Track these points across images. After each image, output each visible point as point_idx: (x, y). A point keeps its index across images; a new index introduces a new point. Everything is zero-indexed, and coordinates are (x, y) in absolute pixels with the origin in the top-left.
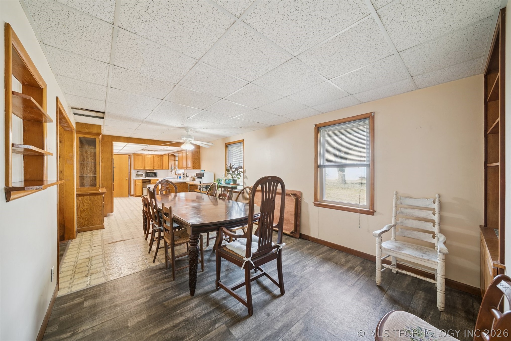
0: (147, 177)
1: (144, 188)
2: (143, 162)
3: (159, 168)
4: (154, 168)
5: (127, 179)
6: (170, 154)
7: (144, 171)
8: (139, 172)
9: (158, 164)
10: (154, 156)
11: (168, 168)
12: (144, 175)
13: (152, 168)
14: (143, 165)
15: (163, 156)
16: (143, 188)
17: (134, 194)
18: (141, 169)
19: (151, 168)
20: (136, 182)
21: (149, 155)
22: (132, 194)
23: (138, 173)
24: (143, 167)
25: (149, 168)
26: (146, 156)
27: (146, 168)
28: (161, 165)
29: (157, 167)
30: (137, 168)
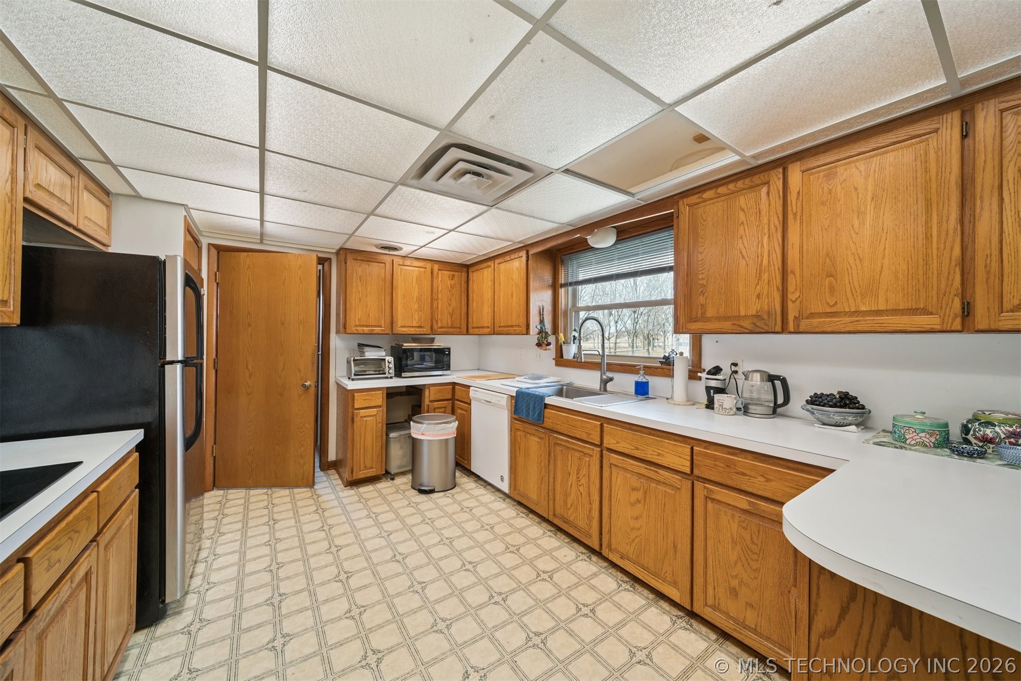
0: (403, 375)
1: (392, 435)
2: (388, 298)
3: (455, 329)
4: (435, 327)
5: (307, 384)
7: (387, 343)
8: (366, 349)
9: (450, 310)
10: (436, 267)
12: (392, 366)
13: (426, 330)
14: (388, 311)
15: (471, 270)
16: (387, 435)
17: (340, 457)
18: (377, 330)
19: (421, 327)
20: (356, 406)
21: (416, 263)
22: (332, 456)
23: (362, 353)
24: (388, 321)
25: (415, 324)
26: (401, 263)
27: (399, 325)
28: (463, 314)
29: (445, 324)
30: (356, 326)
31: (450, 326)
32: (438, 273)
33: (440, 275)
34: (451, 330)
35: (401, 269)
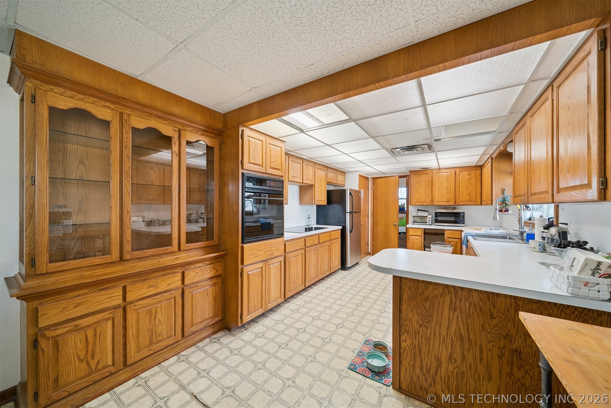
0: (436, 224)
2: (430, 189)
3: (471, 202)
4: (457, 201)
5: (396, 224)
6: (494, 156)
7: (431, 209)
8: (420, 211)
9: (468, 192)
10: (458, 171)
11: (490, 202)
12: (431, 219)
13: (452, 203)
14: (430, 195)
15: (482, 168)
18: (425, 203)
19: (448, 202)
20: (410, 234)
21: (445, 171)
23: (418, 213)
24: (431, 199)
25: (445, 200)
26: (437, 172)
27: (436, 201)
28: (478, 194)
29: (464, 199)
30: (415, 202)
31: (467, 200)
32: (459, 174)
33: (461, 174)
34: (469, 203)
35: (437, 175)
